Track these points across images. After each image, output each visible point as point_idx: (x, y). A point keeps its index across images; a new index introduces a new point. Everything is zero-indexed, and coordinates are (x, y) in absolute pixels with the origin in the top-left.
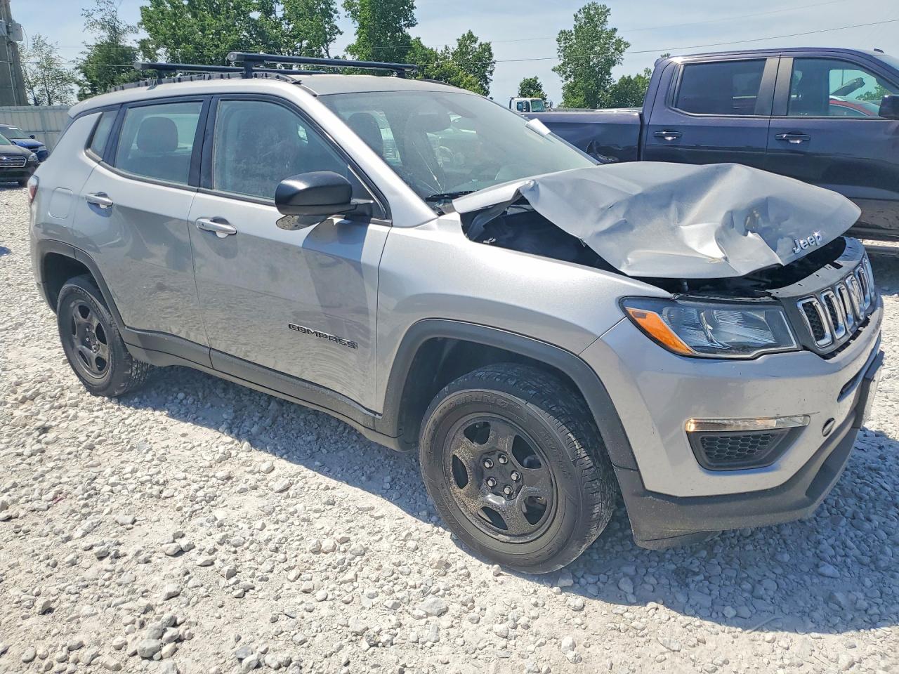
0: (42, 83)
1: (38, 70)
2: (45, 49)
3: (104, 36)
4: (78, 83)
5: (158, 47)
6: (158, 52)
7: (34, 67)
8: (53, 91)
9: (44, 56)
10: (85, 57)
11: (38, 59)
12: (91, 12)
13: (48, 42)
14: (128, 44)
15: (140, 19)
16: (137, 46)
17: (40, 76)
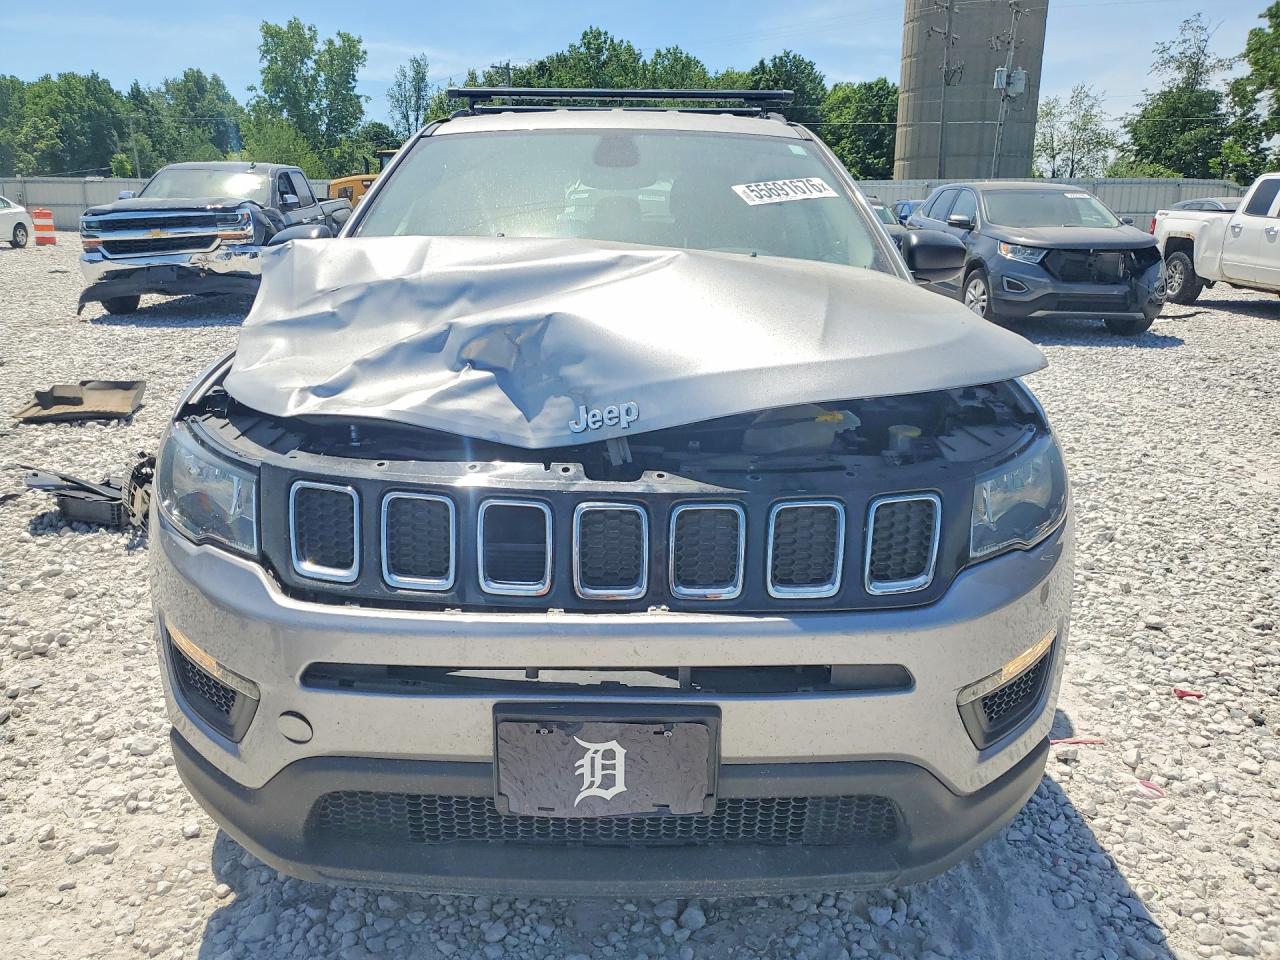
0: (1069, 150)
1: (1069, 132)
2: (1087, 103)
3: (1175, 77)
4: (1121, 148)
5: (1260, 89)
6: (1258, 96)
7: (1065, 128)
8: (1080, 160)
9: (1082, 113)
10: (1139, 111)
11: (1072, 117)
12: (1167, 45)
13: (1091, 94)
14: (1211, 87)
15: (1243, 48)
16: (1224, 89)
17: (1069, 139)
